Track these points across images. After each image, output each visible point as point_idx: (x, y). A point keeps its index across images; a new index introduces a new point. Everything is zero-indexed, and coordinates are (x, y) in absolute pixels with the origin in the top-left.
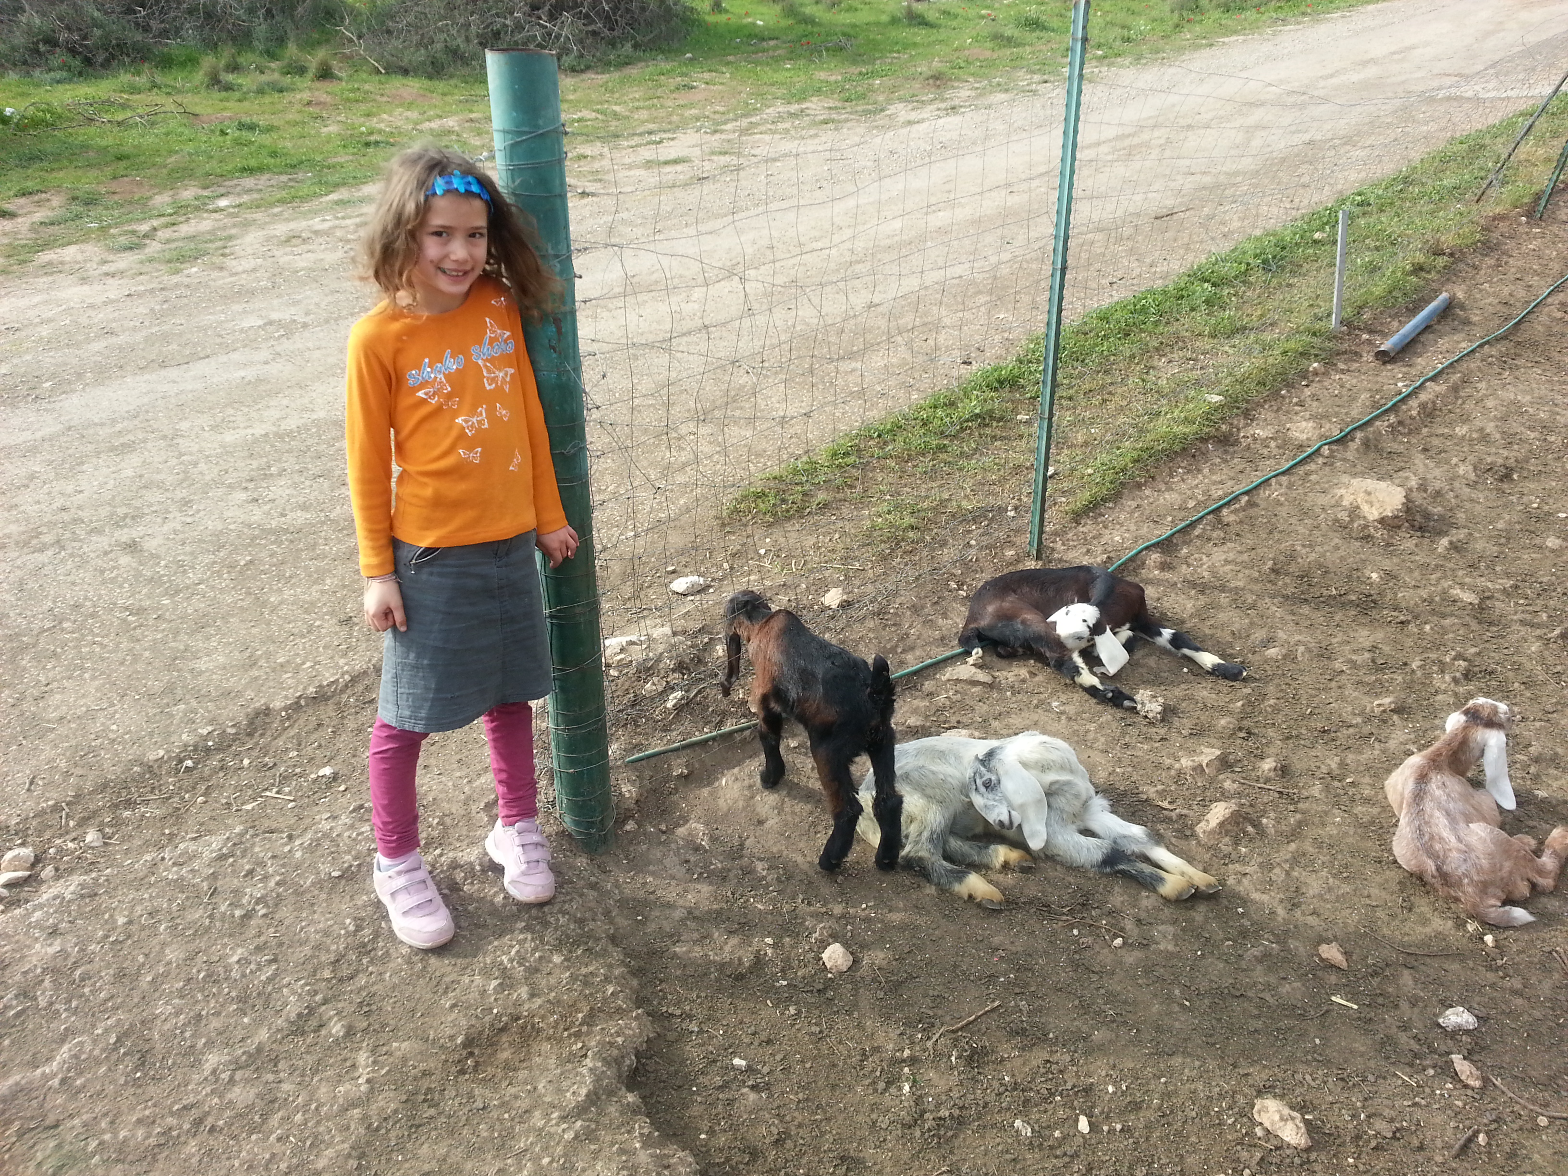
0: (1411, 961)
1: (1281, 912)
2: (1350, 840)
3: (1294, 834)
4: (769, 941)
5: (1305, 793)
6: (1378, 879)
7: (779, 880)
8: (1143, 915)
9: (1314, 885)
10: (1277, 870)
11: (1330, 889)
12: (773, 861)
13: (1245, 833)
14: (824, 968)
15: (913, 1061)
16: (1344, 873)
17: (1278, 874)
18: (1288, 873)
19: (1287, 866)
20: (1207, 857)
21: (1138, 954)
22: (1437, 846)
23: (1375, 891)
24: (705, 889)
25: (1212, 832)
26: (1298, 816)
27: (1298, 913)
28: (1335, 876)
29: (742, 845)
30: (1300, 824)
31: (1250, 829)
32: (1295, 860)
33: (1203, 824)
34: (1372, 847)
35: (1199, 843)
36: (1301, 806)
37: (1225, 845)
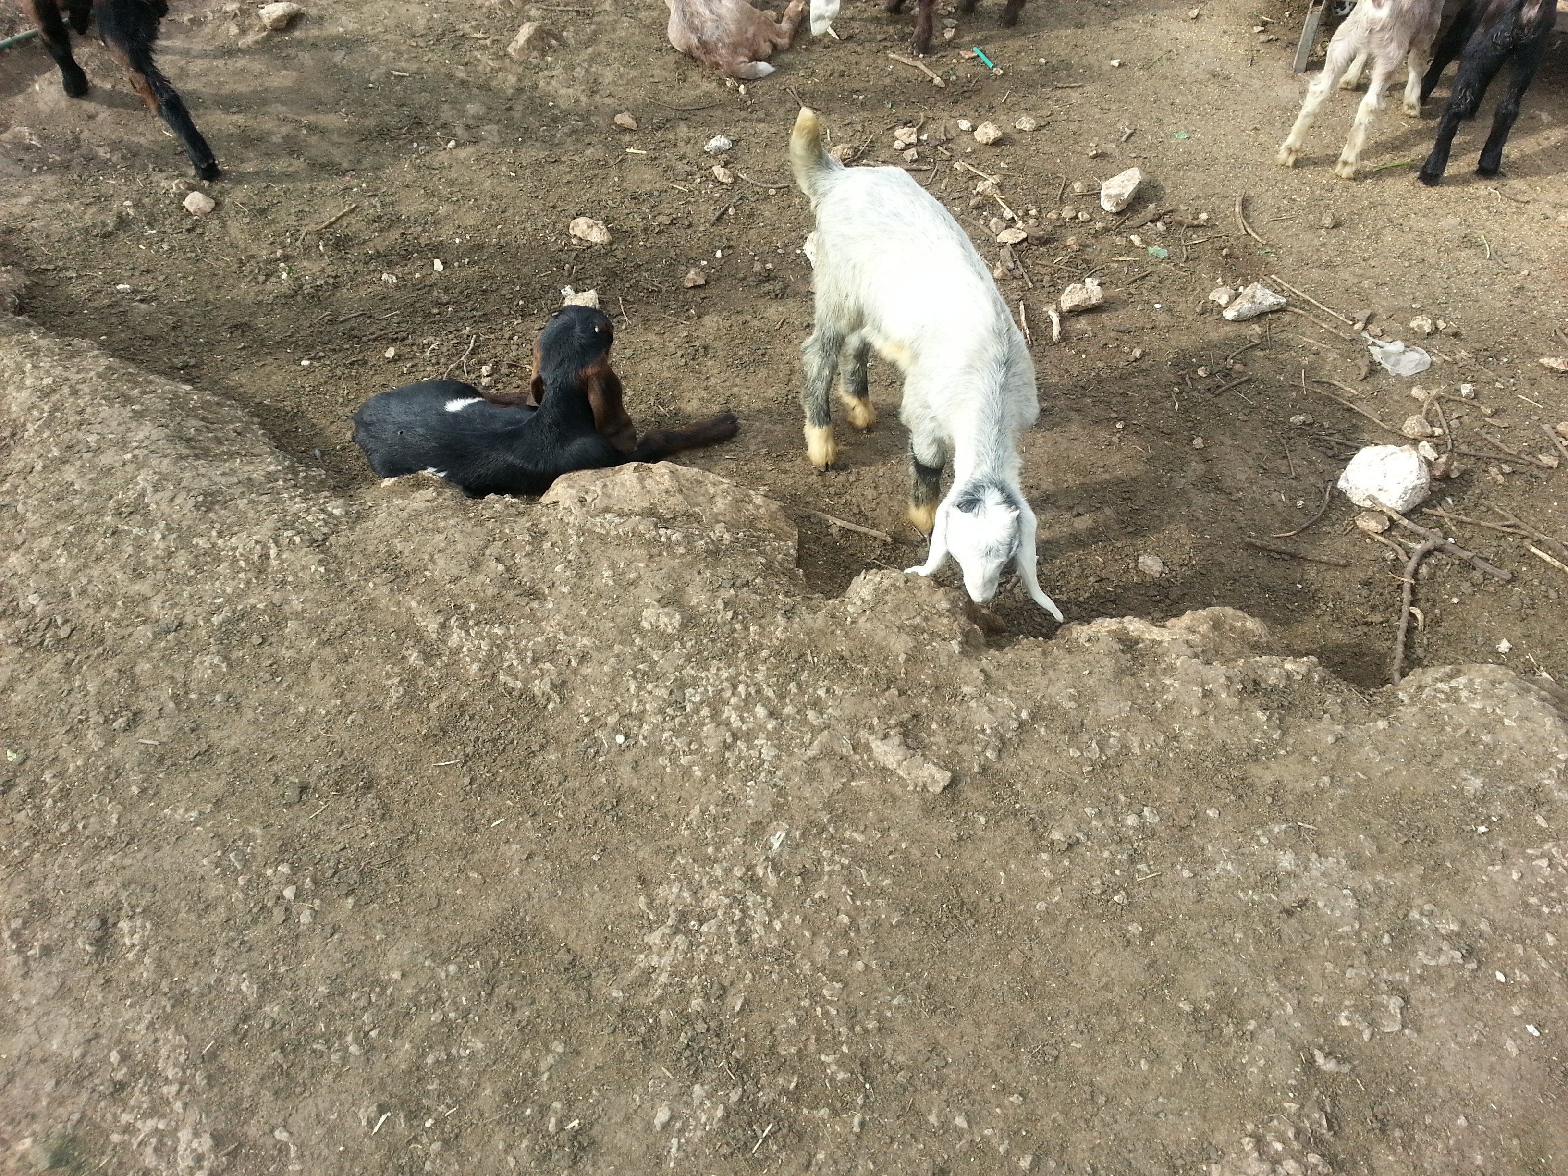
0: (686, 115)
1: (583, 99)
2: (637, 38)
3: (592, 40)
4: (128, 203)
5: (598, 9)
6: (659, 63)
7: (124, 158)
8: (471, 122)
9: (608, 75)
10: (578, 69)
11: (621, 76)
12: (115, 146)
13: (550, 46)
14: (189, 214)
15: (286, 258)
16: (633, 63)
17: (579, 72)
18: (587, 70)
19: (585, 65)
20: (520, 70)
21: (470, 149)
22: (696, 21)
23: (657, 72)
24: (49, 179)
25: (522, 49)
26: (593, 27)
27: (597, 98)
28: (624, 66)
29: (77, 139)
30: (595, 33)
31: (554, 42)
32: (592, 60)
33: (513, 44)
34: (655, 42)
35: (512, 60)
36: (596, 19)
37: (534, 58)
